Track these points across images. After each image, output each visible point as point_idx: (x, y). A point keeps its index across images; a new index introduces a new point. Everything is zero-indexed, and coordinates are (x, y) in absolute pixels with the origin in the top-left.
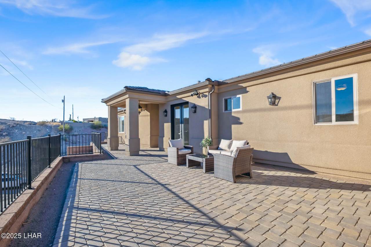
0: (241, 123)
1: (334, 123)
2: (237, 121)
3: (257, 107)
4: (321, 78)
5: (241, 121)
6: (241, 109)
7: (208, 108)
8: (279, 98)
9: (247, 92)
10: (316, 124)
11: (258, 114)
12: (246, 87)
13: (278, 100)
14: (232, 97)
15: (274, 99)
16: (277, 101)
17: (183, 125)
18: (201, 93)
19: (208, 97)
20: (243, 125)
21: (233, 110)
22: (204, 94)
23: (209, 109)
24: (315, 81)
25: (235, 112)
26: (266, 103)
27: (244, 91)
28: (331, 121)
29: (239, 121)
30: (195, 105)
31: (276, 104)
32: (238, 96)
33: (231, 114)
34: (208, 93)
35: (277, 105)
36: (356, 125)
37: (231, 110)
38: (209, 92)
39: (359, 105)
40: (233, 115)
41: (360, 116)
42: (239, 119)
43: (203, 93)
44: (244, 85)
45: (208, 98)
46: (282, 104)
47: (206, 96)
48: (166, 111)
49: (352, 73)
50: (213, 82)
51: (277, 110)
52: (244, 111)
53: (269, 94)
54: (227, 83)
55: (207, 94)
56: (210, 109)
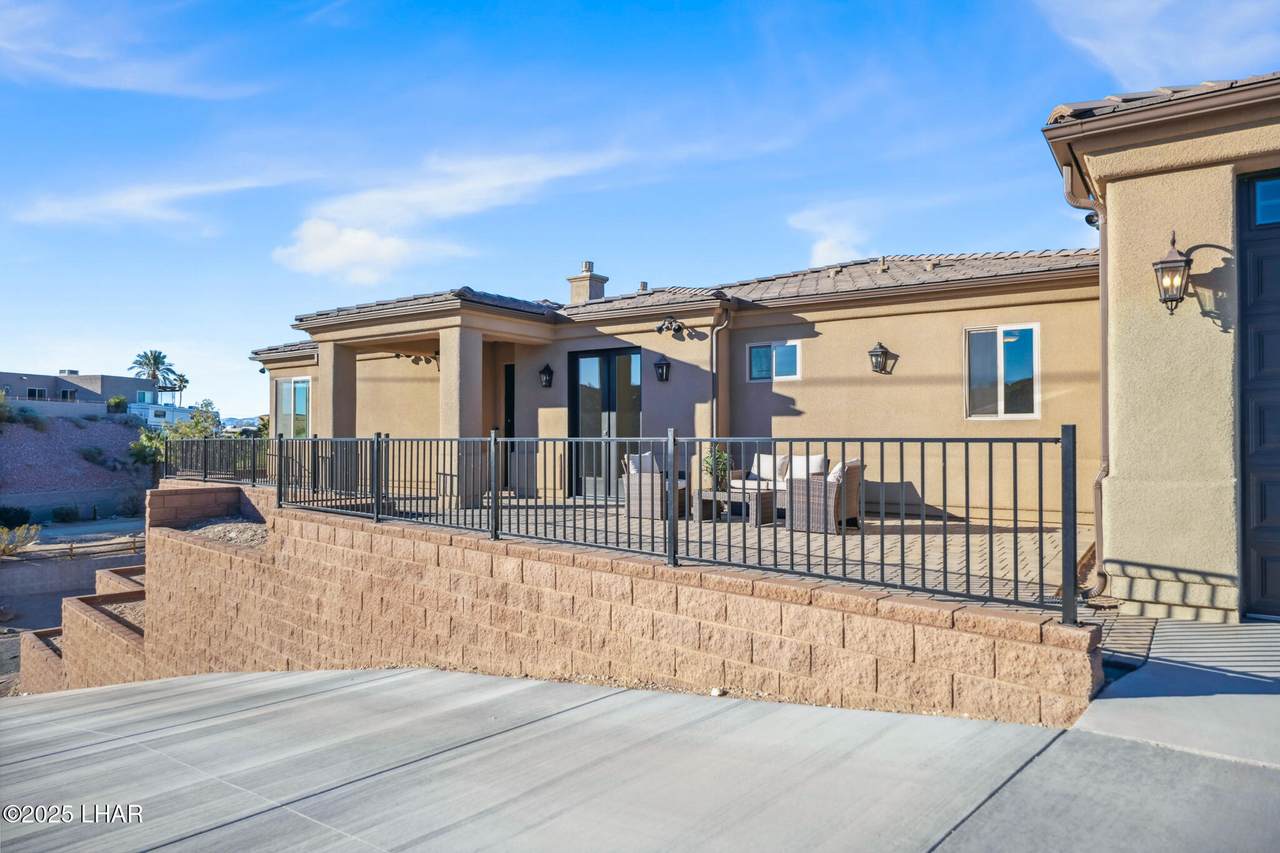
0: (799, 413)
1: (1002, 415)
2: (787, 407)
3: (842, 373)
4: (979, 321)
5: (799, 406)
6: (798, 377)
7: (708, 369)
8: (896, 357)
9: (817, 334)
10: (969, 418)
11: (844, 390)
12: (813, 323)
13: (893, 361)
14: (774, 344)
15: (884, 358)
16: (890, 363)
17: (613, 415)
18: (687, 328)
19: (709, 340)
20: (804, 417)
21: (776, 379)
22: (698, 329)
23: (713, 374)
24: (969, 328)
25: (781, 384)
26: (866, 367)
27: (808, 331)
28: (996, 412)
29: (792, 407)
30: (663, 357)
31: (888, 369)
32: (790, 343)
33: (771, 388)
34: (709, 328)
35: (890, 373)
36: (1035, 421)
37: (770, 378)
38: (713, 327)
39: (1042, 383)
40: (776, 389)
41: (1044, 404)
42: (792, 401)
43: (692, 327)
44: (809, 316)
45: (710, 342)
46: (901, 369)
47: (702, 337)
48: (548, 371)
49: (1030, 321)
50: (729, 300)
51: (892, 382)
52: (807, 382)
53: (873, 346)
54: (766, 308)
55: (707, 330)
56: (714, 371)
